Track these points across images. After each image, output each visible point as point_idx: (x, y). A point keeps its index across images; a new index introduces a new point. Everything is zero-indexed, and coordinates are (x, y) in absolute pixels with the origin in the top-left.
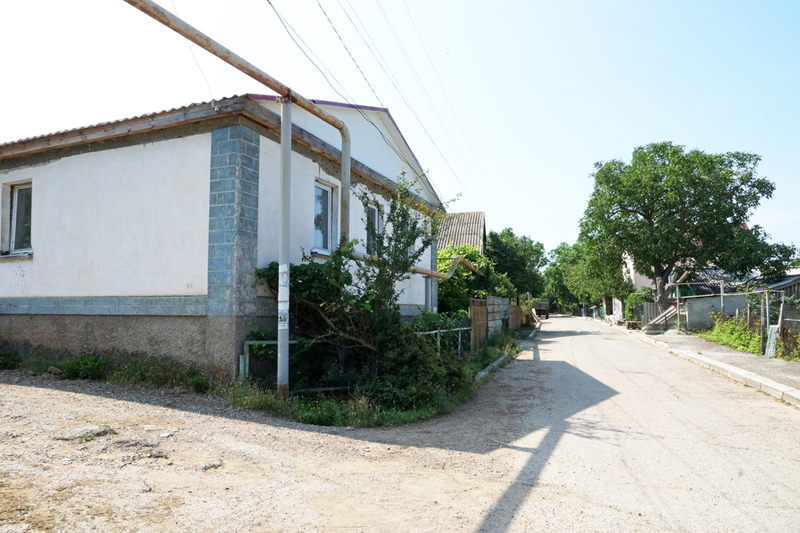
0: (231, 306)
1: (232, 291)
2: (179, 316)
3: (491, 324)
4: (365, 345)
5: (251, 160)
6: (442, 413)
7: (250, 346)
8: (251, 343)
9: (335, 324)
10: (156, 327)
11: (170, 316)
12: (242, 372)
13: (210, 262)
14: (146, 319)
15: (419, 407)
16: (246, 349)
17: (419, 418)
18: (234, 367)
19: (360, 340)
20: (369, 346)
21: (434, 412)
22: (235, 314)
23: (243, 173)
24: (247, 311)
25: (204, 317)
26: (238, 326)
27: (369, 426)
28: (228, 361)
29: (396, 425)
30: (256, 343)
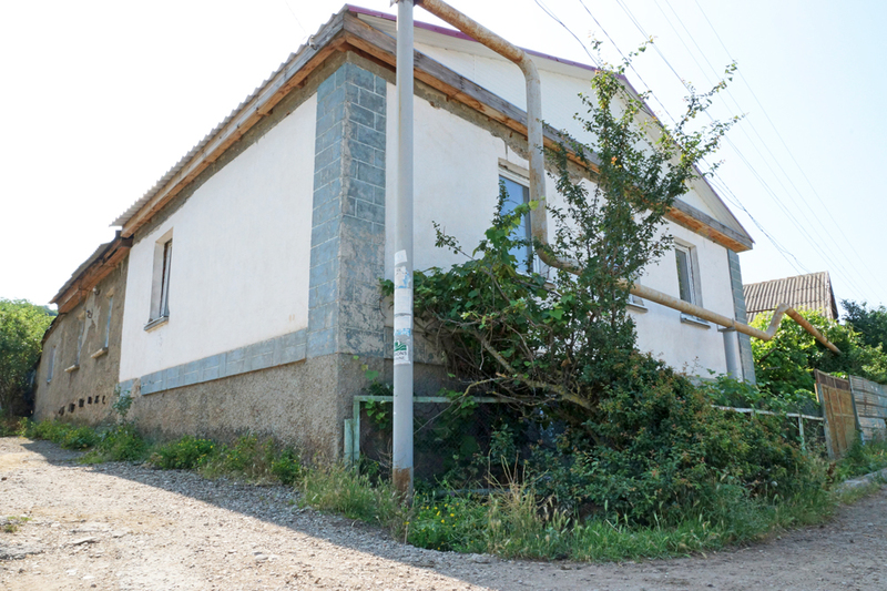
0: (333, 337)
1: (335, 313)
2: (279, 367)
3: (863, 422)
4: (566, 397)
5: (370, 116)
6: (741, 540)
7: (363, 404)
8: (364, 398)
9: (509, 360)
10: (257, 387)
11: (271, 368)
12: (347, 449)
13: (312, 275)
14: (250, 378)
15: (673, 522)
16: (357, 408)
17: (670, 548)
18: (336, 441)
19: (554, 388)
20: (574, 399)
21: (713, 535)
22: (337, 350)
23: (354, 131)
24: (364, 348)
25: (303, 361)
26: (344, 370)
27: (533, 557)
28: (328, 430)
29: (601, 558)
30: (372, 399)
